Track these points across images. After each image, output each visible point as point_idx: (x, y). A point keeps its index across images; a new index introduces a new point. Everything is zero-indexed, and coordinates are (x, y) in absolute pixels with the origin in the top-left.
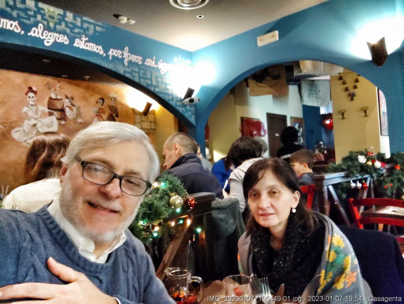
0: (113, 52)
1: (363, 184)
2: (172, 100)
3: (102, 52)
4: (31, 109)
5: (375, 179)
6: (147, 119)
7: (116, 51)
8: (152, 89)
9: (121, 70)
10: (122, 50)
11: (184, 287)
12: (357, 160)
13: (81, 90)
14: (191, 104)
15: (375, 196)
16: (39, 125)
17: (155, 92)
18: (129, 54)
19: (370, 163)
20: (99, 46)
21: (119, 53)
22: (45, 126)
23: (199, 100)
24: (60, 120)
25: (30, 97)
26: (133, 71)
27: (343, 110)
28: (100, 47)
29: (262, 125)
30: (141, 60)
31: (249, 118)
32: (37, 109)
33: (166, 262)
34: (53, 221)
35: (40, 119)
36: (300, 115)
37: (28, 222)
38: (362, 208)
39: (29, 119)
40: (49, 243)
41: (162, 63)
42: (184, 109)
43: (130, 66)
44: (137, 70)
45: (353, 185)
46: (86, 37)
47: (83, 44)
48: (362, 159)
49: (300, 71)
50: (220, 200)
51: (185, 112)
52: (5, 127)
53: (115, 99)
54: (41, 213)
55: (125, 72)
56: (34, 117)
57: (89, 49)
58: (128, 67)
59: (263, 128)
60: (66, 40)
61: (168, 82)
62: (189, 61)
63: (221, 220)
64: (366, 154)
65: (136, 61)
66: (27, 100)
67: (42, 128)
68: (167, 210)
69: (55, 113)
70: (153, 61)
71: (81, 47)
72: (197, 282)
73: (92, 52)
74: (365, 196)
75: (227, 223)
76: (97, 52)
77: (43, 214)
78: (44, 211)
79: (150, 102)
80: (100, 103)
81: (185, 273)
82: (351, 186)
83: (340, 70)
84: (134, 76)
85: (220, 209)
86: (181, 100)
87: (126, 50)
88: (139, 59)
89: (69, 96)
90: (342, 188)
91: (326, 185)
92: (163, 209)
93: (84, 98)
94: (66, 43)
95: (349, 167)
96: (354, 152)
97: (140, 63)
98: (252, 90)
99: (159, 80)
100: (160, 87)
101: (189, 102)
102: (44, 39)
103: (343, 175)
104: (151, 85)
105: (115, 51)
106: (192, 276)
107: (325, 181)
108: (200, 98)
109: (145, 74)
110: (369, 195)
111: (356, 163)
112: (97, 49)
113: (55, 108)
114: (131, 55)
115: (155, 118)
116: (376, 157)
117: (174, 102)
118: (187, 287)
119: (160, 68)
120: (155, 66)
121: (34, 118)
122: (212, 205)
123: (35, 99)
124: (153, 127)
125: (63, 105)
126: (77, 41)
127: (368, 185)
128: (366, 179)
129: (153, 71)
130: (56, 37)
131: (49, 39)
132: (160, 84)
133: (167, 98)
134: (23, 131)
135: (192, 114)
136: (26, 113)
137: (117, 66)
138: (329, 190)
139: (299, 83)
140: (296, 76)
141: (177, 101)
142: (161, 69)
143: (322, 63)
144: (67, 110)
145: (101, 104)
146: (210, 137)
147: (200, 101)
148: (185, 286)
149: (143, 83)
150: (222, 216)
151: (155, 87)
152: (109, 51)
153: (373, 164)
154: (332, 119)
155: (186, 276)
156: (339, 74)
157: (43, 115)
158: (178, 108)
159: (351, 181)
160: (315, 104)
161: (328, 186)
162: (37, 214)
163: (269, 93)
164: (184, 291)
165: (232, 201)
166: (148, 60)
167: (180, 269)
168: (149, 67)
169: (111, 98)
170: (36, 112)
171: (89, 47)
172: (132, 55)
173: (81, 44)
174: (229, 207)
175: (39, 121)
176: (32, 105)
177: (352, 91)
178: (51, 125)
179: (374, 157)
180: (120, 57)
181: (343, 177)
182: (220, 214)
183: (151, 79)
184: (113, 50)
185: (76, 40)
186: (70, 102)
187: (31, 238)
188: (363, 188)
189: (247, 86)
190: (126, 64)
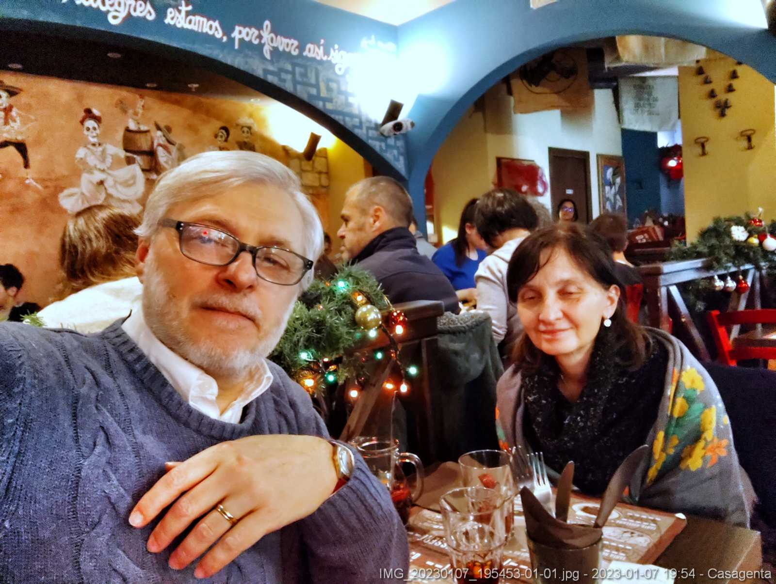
0: (240, 33)
1: (738, 282)
2: (360, 126)
3: (219, 34)
4: (93, 153)
5: (764, 272)
6: (313, 167)
7: (247, 29)
8: (320, 105)
9: (257, 68)
10: (260, 27)
11: (386, 472)
12: (729, 234)
13: (185, 113)
14: (398, 133)
15: (763, 306)
16: (109, 183)
17: (326, 112)
18: (273, 35)
19: (755, 241)
20: (214, 21)
21: (252, 35)
22: (121, 184)
23: (413, 124)
24: (147, 173)
25: (88, 129)
26: (281, 70)
27: (704, 138)
28: (216, 24)
29: (540, 172)
30: (297, 47)
31: (513, 160)
32: (104, 151)
33: (352, 428)
34: (134, 348)
35: (110, 172)
36: (615, 149)
37: (86, 351)
38: (735, 330)
39: (90, 171)
40: (128, 389)
41: (339, 51)
42: (383, 145)
43: (274, 60)
44: (289, 67)
45: (719, 284)
46: (187, 5)
47: (182, 18)
48: (739, 233)
49: (618, 58)
50: (454, 316)
51: (386, 151)
52: (46, 187)
53: (250, 128)
54: (110, 334)
55: (266, 72)
56: (98, 167)
57: (195, 28)
58: (271, 62)
59: (541, 178)
60: (149, 12)
61: (350, 90)
62: (391, 45)
63: (456, 353)
64: (748, 223)
65: (287, 50)
66: (84, 134)
67: (116, 189)
68: (350, 333)
69: (138, 158)
70: (319, 48)
71: (179, 26)
72: (410, 463)
73: (202, 33)
74: (742, 306)
75: (467, 358)
76: (211, 33)
77: (113, 335)
78: (116, 330)
79: (317, 133)
80: (222, 137)
81: (388, 446)
82: (716, 287)
83: (700, 53)
84: (284, 81)
85: (455, 333)
86: (377, 127)
87: (267, 26)
88: (292, 44)
89: (162, 125)
90: (698, 290)
91: (663, 286)
92: (344, 330)
93: (192, 128)
94: (151, 17)
95: (712, 248)
96: (725, 219)
97: (295, 53)
98: (519, 101)
99: (334, 85)
100: (334, 101)
101: (392, 130)
102: (108, 12)
103: (700, 265)
104: (318, 97)
105: (245, 31)
106: (400, 451)
107: (662, 277)
108: (414, 122)
109: (304, 75)
110: (750, 303)
111: (727, 242)
112: (211, 27)
113: (136, 149)
114: (276, 36)
115: (328, 165)
116: (767, 229)
117: (364, 131)
118: (392, 471)
119: (334, 62)
120: (325, 58)
121: (100, 170)
122: (439, 326)
123: (98, 131)
124: (324, 182)
125: (152, 143)
126: (171, 13)
127: (749, 284)
128: (745, 273)
129: (320, 67)
130: (130, 5)
131: (116, 11)
132: (334, 95)
133: (349, 123)
134: (79, 194)
135: (400, 154)
136: (83, 161)
137: (250, 60)
138: (669, 295)
139: (615, 84)
140: (608, 68)
141: (368, 128)
142: (336, 64)
143: (663, 39)
144: (161, 152)
145: (224, 139)
146: (435, 201)
147: (414, 128)
148: (389, 470)
149: (302, 93)
150: (457, 346)
151: (325, 100)
152: (233, 30)
153: (761, 243)
154: (680, 156)
155: (389, 451)
156: (698, 61)
157: (116, 163)
158: (371, 142)
159: (716, 277)
160: (646, 127)
161: (667, 286)
162: (103, 336)
163: (553, 107)
164: (387, 478)
165: (478, 317)
166: (309, 46)
167: (378, 440)
168: (313, 59)
169: (242, 127)
170: (103, 157)
171: (195, 24)
172: (279, 37)
173: (180, 19)
174: (471, 328)
175: (109, 174)
176: (94, 145)
177: (722, 96)
178: (131, 182)
179: (763, 228)
180: (256, 42)
181: (698, 269)
182: (455, 343)
183: (317, 86)
184: (241, 28)
185: (170, 10)
186: (164, 136)
187: (95, 378)
188: (739, 290)
189: (510, 93)
190: (268, 56)
